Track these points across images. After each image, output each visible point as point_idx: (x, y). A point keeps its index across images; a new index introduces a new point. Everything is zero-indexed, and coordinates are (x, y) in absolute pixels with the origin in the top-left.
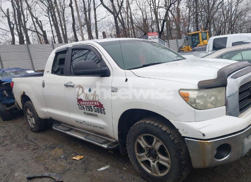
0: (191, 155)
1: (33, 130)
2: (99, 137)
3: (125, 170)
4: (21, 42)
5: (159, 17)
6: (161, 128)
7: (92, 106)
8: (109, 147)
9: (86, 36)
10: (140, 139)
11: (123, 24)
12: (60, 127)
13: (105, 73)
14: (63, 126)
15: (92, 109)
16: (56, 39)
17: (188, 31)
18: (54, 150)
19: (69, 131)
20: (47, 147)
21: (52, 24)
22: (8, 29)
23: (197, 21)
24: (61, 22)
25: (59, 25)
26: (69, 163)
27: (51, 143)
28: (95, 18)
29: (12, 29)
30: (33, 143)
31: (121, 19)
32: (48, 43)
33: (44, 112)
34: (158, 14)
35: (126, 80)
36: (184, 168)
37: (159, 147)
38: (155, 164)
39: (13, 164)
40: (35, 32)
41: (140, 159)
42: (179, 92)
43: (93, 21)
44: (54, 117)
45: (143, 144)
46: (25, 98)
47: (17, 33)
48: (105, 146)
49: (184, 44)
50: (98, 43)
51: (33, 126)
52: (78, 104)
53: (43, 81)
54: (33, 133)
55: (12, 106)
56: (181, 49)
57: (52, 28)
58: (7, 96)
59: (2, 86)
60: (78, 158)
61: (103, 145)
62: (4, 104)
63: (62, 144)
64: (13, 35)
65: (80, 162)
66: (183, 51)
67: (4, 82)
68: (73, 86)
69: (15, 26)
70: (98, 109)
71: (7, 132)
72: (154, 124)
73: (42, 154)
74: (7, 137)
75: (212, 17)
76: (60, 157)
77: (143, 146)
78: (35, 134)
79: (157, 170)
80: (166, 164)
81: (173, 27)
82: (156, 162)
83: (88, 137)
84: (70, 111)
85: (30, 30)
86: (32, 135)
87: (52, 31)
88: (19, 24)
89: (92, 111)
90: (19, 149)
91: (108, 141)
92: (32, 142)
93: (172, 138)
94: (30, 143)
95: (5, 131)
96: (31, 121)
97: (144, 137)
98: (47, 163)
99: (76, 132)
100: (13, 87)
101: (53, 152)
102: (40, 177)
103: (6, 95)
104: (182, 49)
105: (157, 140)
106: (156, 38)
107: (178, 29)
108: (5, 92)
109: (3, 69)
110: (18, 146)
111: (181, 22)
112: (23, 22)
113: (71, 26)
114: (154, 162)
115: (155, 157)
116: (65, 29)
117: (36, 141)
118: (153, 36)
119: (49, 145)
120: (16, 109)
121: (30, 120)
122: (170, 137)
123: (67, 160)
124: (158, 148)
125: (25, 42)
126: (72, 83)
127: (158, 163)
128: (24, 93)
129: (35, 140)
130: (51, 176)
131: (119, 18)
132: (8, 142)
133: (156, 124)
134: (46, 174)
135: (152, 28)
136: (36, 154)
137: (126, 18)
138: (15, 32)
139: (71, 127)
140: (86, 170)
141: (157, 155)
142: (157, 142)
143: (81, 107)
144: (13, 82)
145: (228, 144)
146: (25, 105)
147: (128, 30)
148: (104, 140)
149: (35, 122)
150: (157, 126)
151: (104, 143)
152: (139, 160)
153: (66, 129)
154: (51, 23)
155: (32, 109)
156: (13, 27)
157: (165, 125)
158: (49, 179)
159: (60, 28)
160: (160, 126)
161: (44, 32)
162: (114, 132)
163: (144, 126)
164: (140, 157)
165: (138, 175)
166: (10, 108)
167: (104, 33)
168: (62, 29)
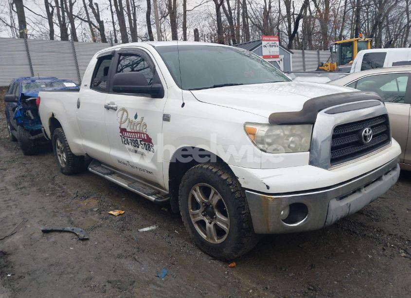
0: (252, 215)
1: (64, 171)
2: (148, 186)
3: (177, 234)
4: (64, 36)
5: (292, 10)
6: (221, 175)
7: (139, 140)
8: (159, 200)
9: (169, 34)
10: (196, 191)
11: (230, 19)
12: (99, 169)
13: (157, 93)
14: (103, 167)
15: (138, 144)
16: (119, 35)
17: (341, 37)
18: (87, 200)
19: (110, 174)
20: (77, 196)
21: (113, 11)
22: (45, 14)
23: (358, 21)
24: (128, 8)
25: (125, 13)
26: (102, 219)
27: (85, 191)
28: (184, 5)
29: (50, 16)
30: (60, 189)
31: (227, 9)
32: (106, 42)
33: (78, 145)
34: (292, 5)
35: (183, 105)
36: (245, 233)
37: (216, 202)
38: (212, 226)
39: (28, 212)
40: (86, 21)
41: (194, 218)
42: (245, 127)
43: (180, 10)
44: (92, 154)
45: (199, 196)
46: (55, 123)
47: (57, 22)
48: (153, 198)
49: (329, 58)
50: (154, 47)
51: (64, 166)
52: (121, 136)
53: (79, 99)
54: (63, 176)
55: (39, 135)
56: (320, 68)
57: (113, 17)
58: (33, 118)
59: (26, 103)
60: (116, 213)
61: (150, 197)
62: (27, 130)
63: (100, 194)
64: (51, 24)
65: (117, 218)
66: (324, 70)
67: (29, 97)
68: (115, 109)
69: (55, 11)
70: (146, 144)
71: (28, 170)
72: (212, 169)
73: (70, 204)
74: (26, 177)
75: (386, 16)
76: (92, 210)
77: (198, 200)
78: (66, 176)
79: (214, 235)
80: (225, 227)
81: (316, 29)
82: (213, 223)
83: (132, 185)
84: (111, 145)
85: (80, 18)
86: (60, 178)
87: (113, 23)
88: (62, 7)
89: (138, 147)
90: (40, 195)
91: (159, 192)
92: (59, 187)
93: (232, 190)
94: (57, 188)
95: (25, 170)
96: (62, 158)
97: (200, 187)
98: (73, 215)
99: (119, 178)
100: (39, 105)
101: (84, 203)
102: (60, 231)
103: (30, 117)
104: (322, 68)
105: (215, 193)
106: (275, 46)
107: (324, 32)
108: (29, 112)
109: (33, 77)
110: (40, 190)
111: (330, 20)
112: (68, 4)
113: (145, 15)
114: (210, 223)
115: (212, 216)
116: (135, 20)
117: (65, 187)
118: (270, 42)
119: (81, 193)
120: (43, 139)
121: (60, 155)
122: (229, 188)
123: (101, 213)
124: (215, 204)
125: (70, 37)
126: (114, 104)
127: (215, 225)
128: (53, 115)
129: (64, 184)
130: (74, 231)
131: (224, 8)
132: (26, 184)
133: (214, 170)
134: (69, 228)
135: (278, 28)
136: (61, 203)
137: (236, 8)
138: (55, 19)
139: (114, 170)
140: (123, 229)
141: (215, 214)
142: (215, 195)
143: (125, 141)
144: (39, 98)
145: (304, 204)
146: (55, 134)
147: (238, 28)
148: (153, 191)
149: (66, 159)
150: (216, 172)
151: (151, 195)
152: (193, 220)
153: (106, 171)
154: (111, 10)
155: (64, 140)
156: (53, 11)
157: (227, 173)
158: (71, 234)
159: (126, 18)
160: (220, 173)
161: (101, 23)
162: (164, 179)
163: (200, 171)
164: (194, 215)
165: (191, 242)
166: (36, 136)
167: (196, 31)
168: (130, 20)
